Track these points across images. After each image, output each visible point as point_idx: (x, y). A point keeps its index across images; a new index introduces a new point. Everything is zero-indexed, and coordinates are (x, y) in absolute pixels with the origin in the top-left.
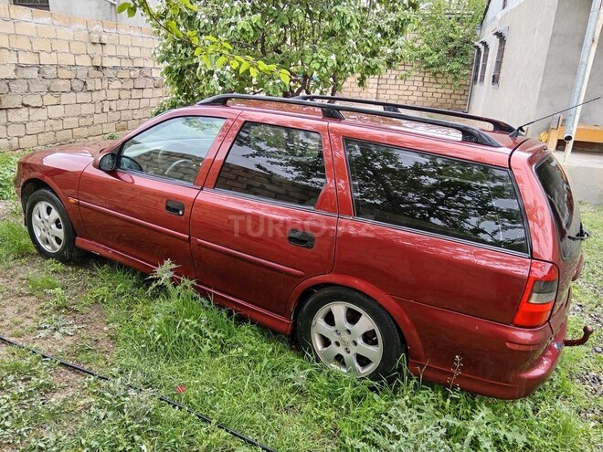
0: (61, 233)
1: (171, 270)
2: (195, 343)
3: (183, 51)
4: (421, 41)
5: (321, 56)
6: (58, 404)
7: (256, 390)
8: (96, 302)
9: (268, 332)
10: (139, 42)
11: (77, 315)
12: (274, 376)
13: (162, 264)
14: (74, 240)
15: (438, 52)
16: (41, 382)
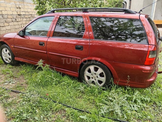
0: (10, 57)
1: (42, 62)
2: (50, 82)
3: (42, 6)
4: (108, 4)
5: (81, 4)
6: (11, 101)
7: (70, 93)
8: (22, 75)
9: (72, 77)
10: (30, 7)
11: (16, 78)
12: (74, 89)
13: (40, 60)
14: (14, 58)
15: (113, 6)
16: (5, 96)
